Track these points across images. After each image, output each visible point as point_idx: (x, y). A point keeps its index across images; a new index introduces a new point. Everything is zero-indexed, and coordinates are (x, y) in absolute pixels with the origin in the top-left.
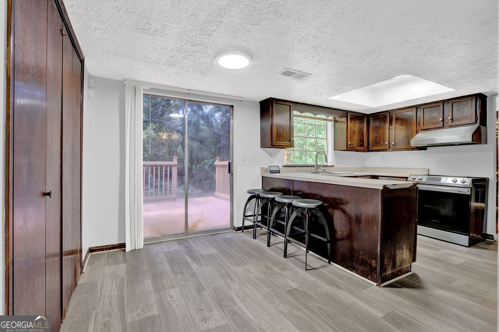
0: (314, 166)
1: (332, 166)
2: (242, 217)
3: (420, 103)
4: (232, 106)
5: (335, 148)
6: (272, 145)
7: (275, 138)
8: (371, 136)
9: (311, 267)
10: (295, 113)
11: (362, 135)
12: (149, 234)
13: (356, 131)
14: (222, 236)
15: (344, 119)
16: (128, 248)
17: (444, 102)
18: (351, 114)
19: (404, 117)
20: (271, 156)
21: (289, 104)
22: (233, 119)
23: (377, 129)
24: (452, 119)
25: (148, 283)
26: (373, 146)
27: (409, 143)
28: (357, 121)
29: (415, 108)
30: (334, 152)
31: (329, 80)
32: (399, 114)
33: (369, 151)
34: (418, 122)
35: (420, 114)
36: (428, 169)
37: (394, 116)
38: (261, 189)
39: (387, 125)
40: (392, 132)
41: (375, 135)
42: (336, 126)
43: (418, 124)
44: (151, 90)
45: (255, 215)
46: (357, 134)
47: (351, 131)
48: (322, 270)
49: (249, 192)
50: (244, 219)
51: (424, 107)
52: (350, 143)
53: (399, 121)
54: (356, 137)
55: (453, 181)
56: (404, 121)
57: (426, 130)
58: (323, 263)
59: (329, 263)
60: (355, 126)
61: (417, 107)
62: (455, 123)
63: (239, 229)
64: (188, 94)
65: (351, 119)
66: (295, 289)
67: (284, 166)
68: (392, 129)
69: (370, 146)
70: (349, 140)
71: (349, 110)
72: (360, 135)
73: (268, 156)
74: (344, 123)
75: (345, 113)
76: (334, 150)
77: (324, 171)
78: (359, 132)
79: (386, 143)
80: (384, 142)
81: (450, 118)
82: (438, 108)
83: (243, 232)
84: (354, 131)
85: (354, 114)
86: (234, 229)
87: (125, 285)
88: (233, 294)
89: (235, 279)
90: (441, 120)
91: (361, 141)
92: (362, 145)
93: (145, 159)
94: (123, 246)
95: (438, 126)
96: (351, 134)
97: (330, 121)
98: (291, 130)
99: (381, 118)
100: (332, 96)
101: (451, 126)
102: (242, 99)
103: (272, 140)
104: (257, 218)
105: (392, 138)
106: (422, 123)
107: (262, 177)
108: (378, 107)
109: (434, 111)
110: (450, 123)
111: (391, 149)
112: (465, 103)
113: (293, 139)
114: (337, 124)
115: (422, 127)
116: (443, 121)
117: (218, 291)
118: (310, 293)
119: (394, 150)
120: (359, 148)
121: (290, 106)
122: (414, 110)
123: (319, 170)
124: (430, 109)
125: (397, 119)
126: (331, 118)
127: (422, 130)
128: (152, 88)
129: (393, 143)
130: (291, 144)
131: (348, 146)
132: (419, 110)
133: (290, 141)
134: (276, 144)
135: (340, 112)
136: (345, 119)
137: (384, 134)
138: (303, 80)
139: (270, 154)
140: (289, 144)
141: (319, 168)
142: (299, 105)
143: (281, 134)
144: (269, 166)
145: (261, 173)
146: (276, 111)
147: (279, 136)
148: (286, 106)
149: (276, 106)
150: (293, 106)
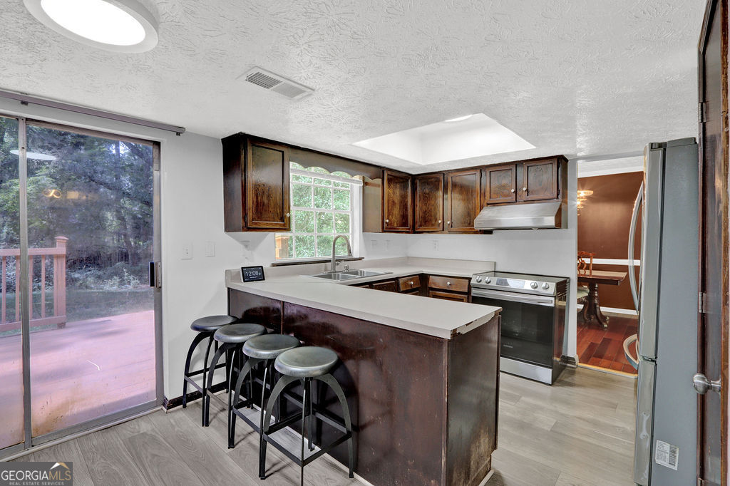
0: (329, 261)
1: (360, 259)
3: (486, 164)
4: (158, 144)
5: (365, 229)
6: (243, 226)
7: (250, 215)
8: (417, 209)
10: (293, 166)
11: (405, 207)
13: (396, 201)
15: (379, 181)
17: (517, 164)
18: (389, 173)
19: (464, 183)
20: (246, 246)
21: (281, 148)
22: (159, 170)
23: (426, 198)
24: (527, 190)
26: (420, 226)
27: (471, 224)
28: (398, 186)
29: (479, 170)
30: (364, 235)
31: (351, 107)
32: (458, 178)
33: (414, 232)
34: (483, 191)
35: (485, 180)
36: (495, 263)
37: (450, 180)
38: (226, 314)
39: (440, 193)
40: (448, 204)
41: (424, 208)
42: (367, 192)
43: (482, 194)
46: (398, 206)
47: (388, 201)
49: (193, 327)
50: (185, 383)
51: (491, 169)
52: (388, 221)
53: (457, 189)
54: (397, 211)
55: (532, 287)
56: (464, 190)
57: (494, 204)
59: (352, 476)
60: (395, 193)
61: (481, 169)
62: (531, 197)
63: (176, 402)
65: (390, 181)
67: (274, 265)
68: (447, 199)
69: (417, 226)
70: (386, 216)
71: (387, 167)
72: (402, 207)
73: (242, 246)
74: (379, 186)
75: (380, 172)
76: (364, 231)
77: (346, 267)
78: (401, 202)
79: (440, 222)
80: (436, 220)
81: (525, 189)
82: (509, 173)
83: (185, 407)
84: (393, 202)
85: (394, 174)
86: (164, 405)
90: (513, 191)
91: (403, 218)
92: (405, 224)
95: (509, 199)
96: (388, 207)
97: (357, 182)
98: (286, 197)
99: (432, 182)
100: (359, 140)
101: (526, 202)
102: (179, 131)
103: (244, 217)
105: (448, 215)
106: (488, 194)
107: (229, 289)
108: (428, 165)
109: (504, 177)
110: (525, 197)
111: (446, 231)
112: (543, 167)
113: (288, 215)
114: (367, 187)
115: (488, 200)
116: (516, 192)
119: (450, 232)
120: (401, 229)
121: (283, 152)
122: (478, 173)
123: (337, 268)
124: (499, 174)
125: (454, 185)
126: (357, 178)
127: (488, 204)
129: (449, 222)
130: (284, 225)
131: (385, 225)
132: (484, 174)
133: (282, 219)
134: (254, 226)
135: (372, 168)
136: (381, 180)
137: (435, 206)
138: (298, 100)
139: (246, 244)
140: (281, 225)
141: (338, 264)
142: (299, 152)
143: (263, 205)
144: (242, 268)
145: (226, 280)
146: (253, 161)
147: (260, 209)
148: (274, 151)
149: (253, 150)
150: (287, 152)
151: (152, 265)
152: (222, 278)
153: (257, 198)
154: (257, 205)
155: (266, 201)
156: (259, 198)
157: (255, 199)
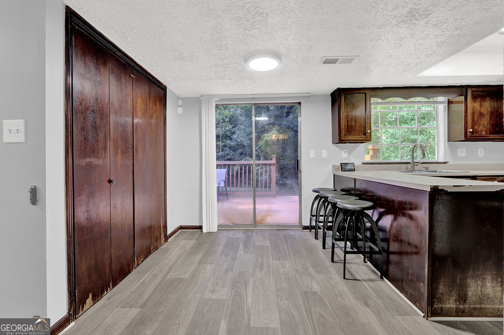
0: (409, 163)
1: (445, 163)
2: (309, 216)
4: (300, 103)
5: (450, 139)
6: (339, 140)
7: (343, 133)
9: (354, 277)
12: (222, 222)
13: (485, 112)
14: (285, 232)
15: (462, 98)
16: (205, 230)
18: (474, 89)
21: (364, 91)
22: (301, 116)
25: (199, 257)
28: (486, 99)
30: (448, 144)
38: (333, 188)
42: (452, 109)
44: (221, 100)
45: (325, 216)
46: (487, 117)
47: (473, 114)
48: (364, 283)
49: (314, 191)
50: (311, 219)
52: (471, 130)
54: (485, 121)
58: (373, 276)
59: (382, 278)
60: (484, 106)
63: (306, 228)
64: (254, 98)
65: (474, 96)
66: (314, 292)
67: (363, 163)
70: (469, 125)
71: (470, 84)
74: (462, 103)
76: (449, 141)
77: (427, 168)
78: (491, 114)
83: (310, 231)
84: (481, 113)
85: (478, 89)
86: (302, 227)
87: (184, 255)
88: (252, 280)
89: (264, 269)
91: (496, 127)
93: (217, 159)
94: (200, 228)
96: (473, 118)
97: (442, 103)
98: (368, 121)
102: (309, 95)
103: (340, 134)
104: (328, 219)
107: (334, 175)
113: (369, 131)
114: (452, 105)
117: (242, 274)
118: (325, 300)
121: (365, 93)
123: (416, 168)
128: (222, 99)
130: (366, 138)
131: (469, 134)
133: (365, 134)
134: (346, 139)
135: (455, 89)
136: (464, 97)
140: (364, 138)
141: (417, 165)
142: (379, 90)
143: (352, 127)
144: (341, 164)
145: (333, 170)
146: (345, 102)
147: (350, 129)
148: (359, 94)
149: (345, 96)
150: (368, 93)
151: (298, 161)
152: (331, 169)
153: (348, 123)
154: (348, 127)
155: (353, 124)
156: (349, 123)
157: (346, 124)
